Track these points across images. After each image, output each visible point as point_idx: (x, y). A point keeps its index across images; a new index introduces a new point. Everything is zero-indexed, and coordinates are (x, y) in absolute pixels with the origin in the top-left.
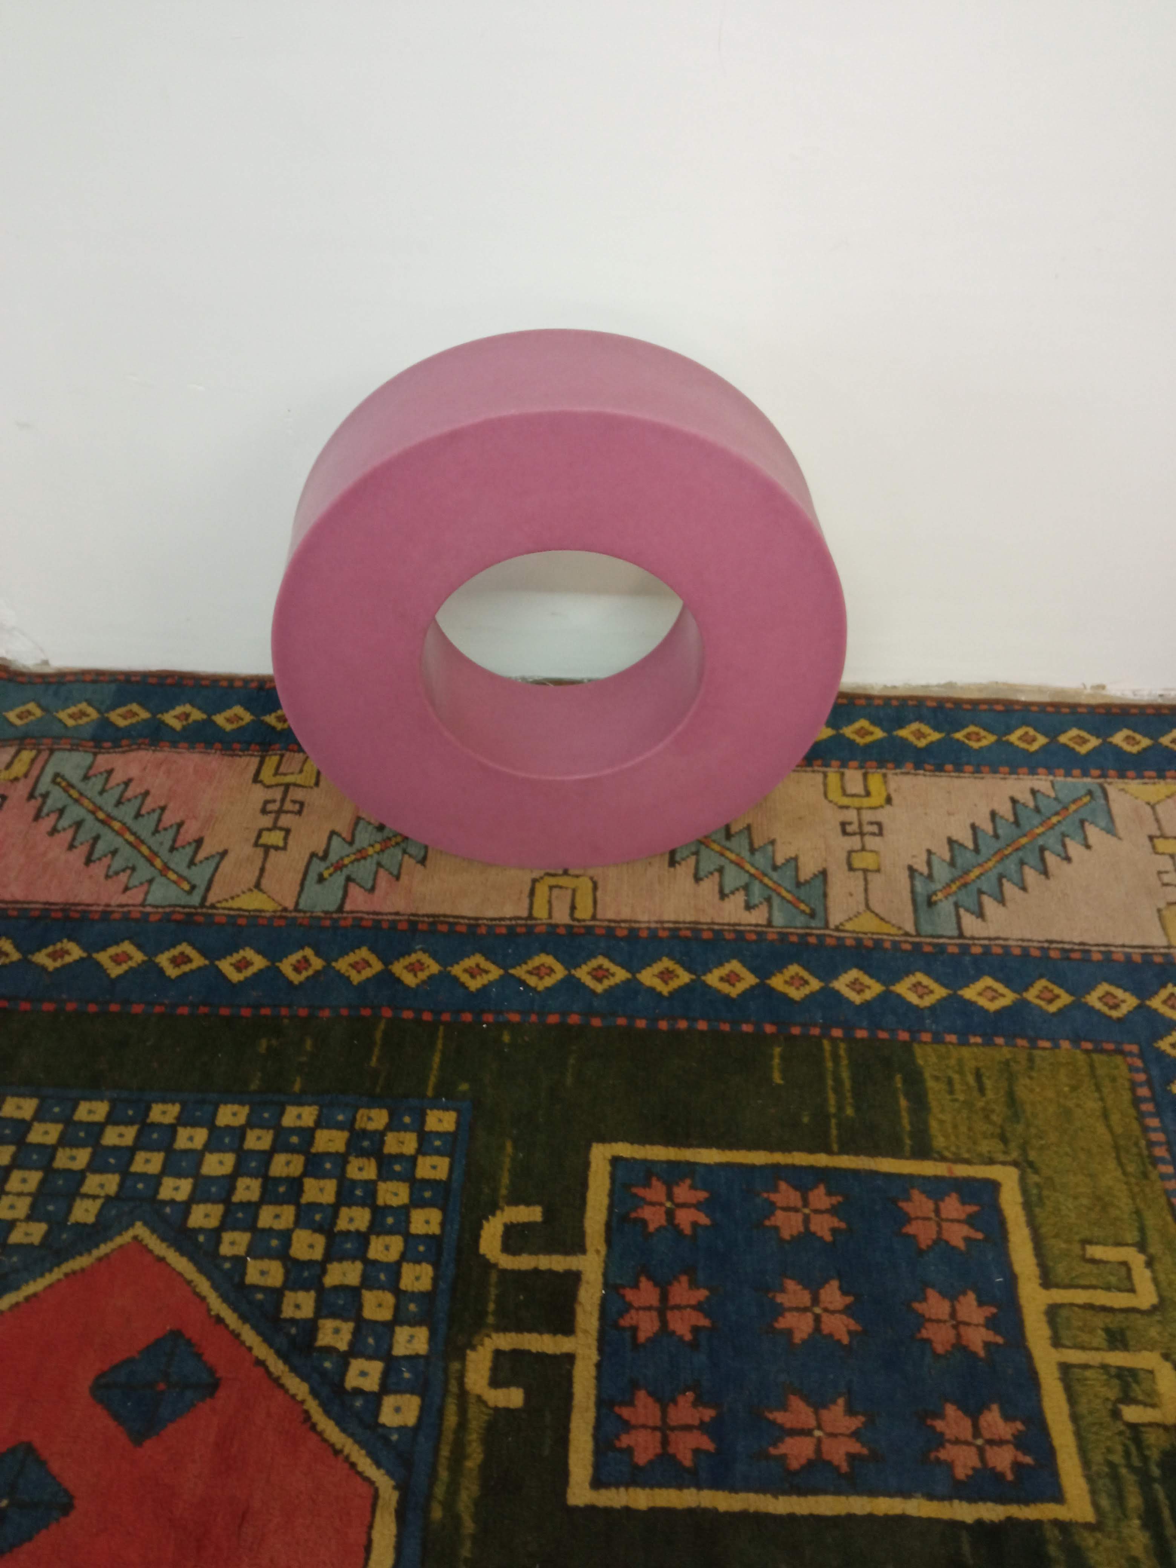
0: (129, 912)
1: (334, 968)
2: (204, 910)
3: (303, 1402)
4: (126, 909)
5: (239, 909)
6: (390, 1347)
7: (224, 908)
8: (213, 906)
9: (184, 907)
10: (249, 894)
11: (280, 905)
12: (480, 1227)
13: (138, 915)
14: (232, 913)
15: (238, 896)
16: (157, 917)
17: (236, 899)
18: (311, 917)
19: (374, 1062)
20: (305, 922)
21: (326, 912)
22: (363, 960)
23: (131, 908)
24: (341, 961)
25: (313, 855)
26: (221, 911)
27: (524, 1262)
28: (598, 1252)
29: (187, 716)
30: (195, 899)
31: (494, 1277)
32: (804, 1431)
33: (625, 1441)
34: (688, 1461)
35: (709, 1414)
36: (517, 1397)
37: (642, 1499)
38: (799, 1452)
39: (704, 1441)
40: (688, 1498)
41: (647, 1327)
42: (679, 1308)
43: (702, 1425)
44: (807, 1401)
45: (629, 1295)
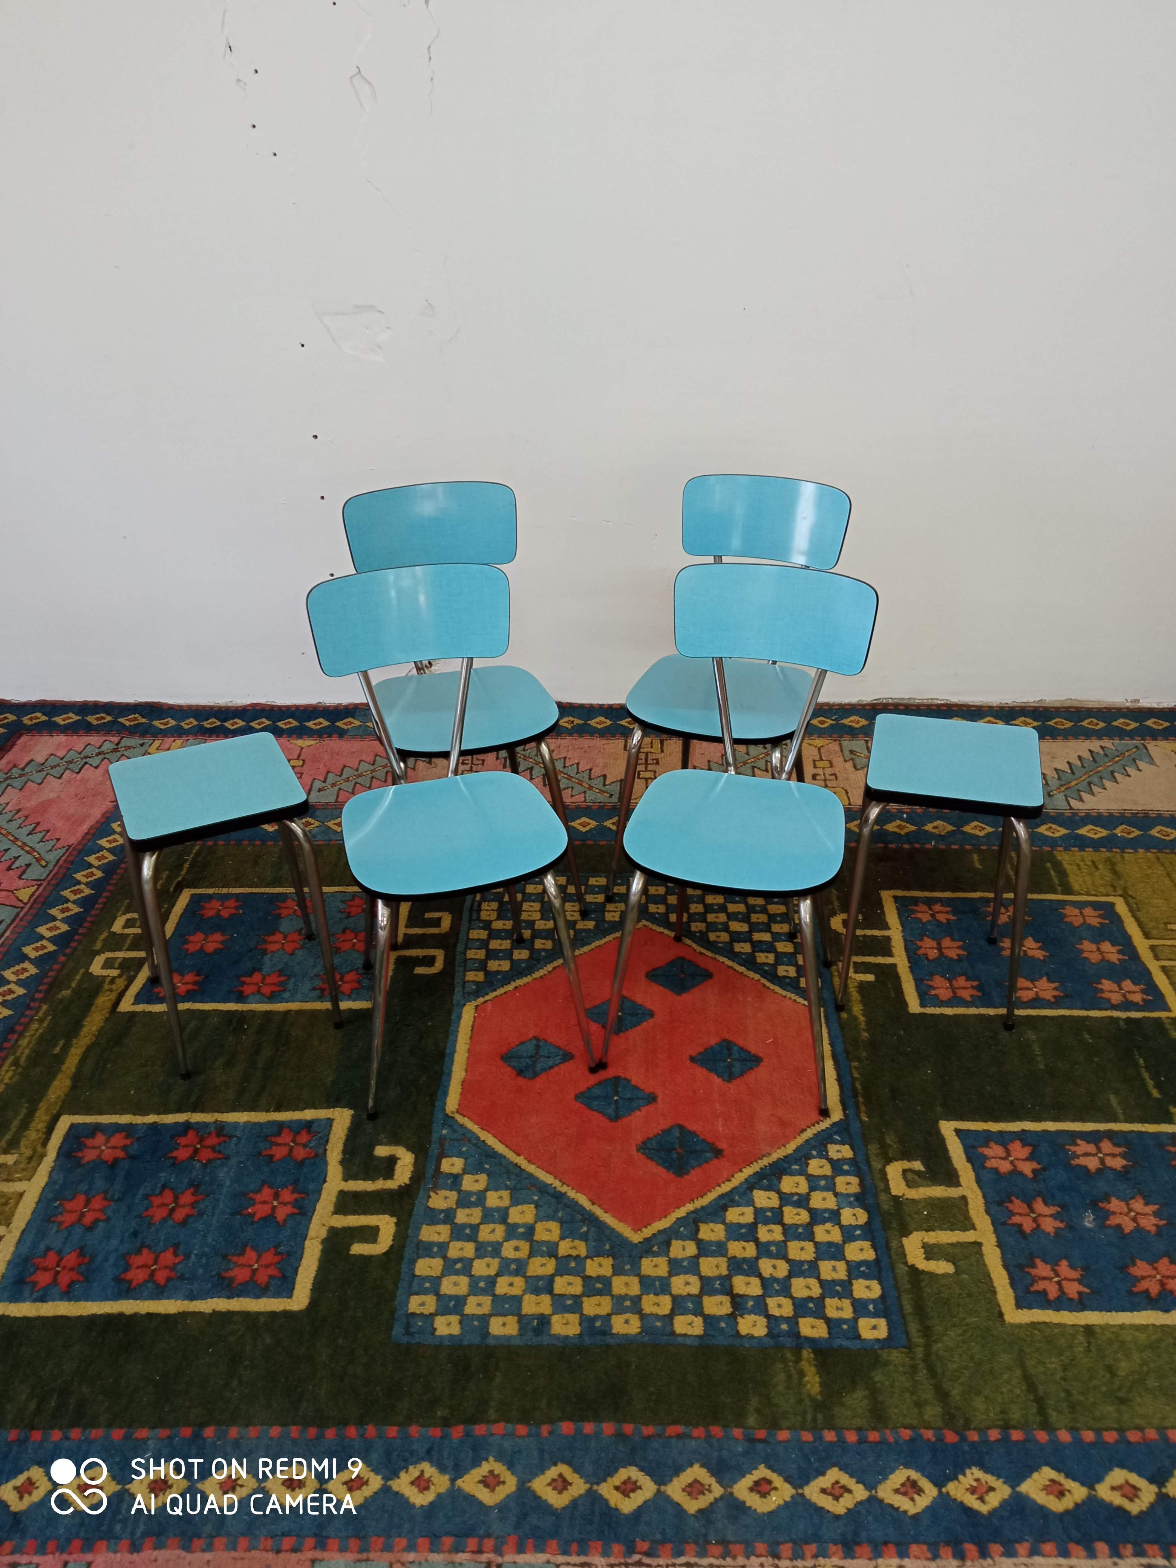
3: (759, 981)
6: (797, 962)
9: (609, 803)
16: (596, 806)
23: (580, 803)
27: (858, 932)
28: (897, 929)
31: (843, 937)
32: (1027, 989)
33: (933, 992)
34: (969, 999)
35: (975, 983)
36: (870, 978)
37: (949, 1011)
38: (1027, 995)
39: (975, 993)
40: (973, 1011)
41: (933, 954)
42: (949, 948)
43: (972, 987)
44: (1026, 978)
45: (919, 943)
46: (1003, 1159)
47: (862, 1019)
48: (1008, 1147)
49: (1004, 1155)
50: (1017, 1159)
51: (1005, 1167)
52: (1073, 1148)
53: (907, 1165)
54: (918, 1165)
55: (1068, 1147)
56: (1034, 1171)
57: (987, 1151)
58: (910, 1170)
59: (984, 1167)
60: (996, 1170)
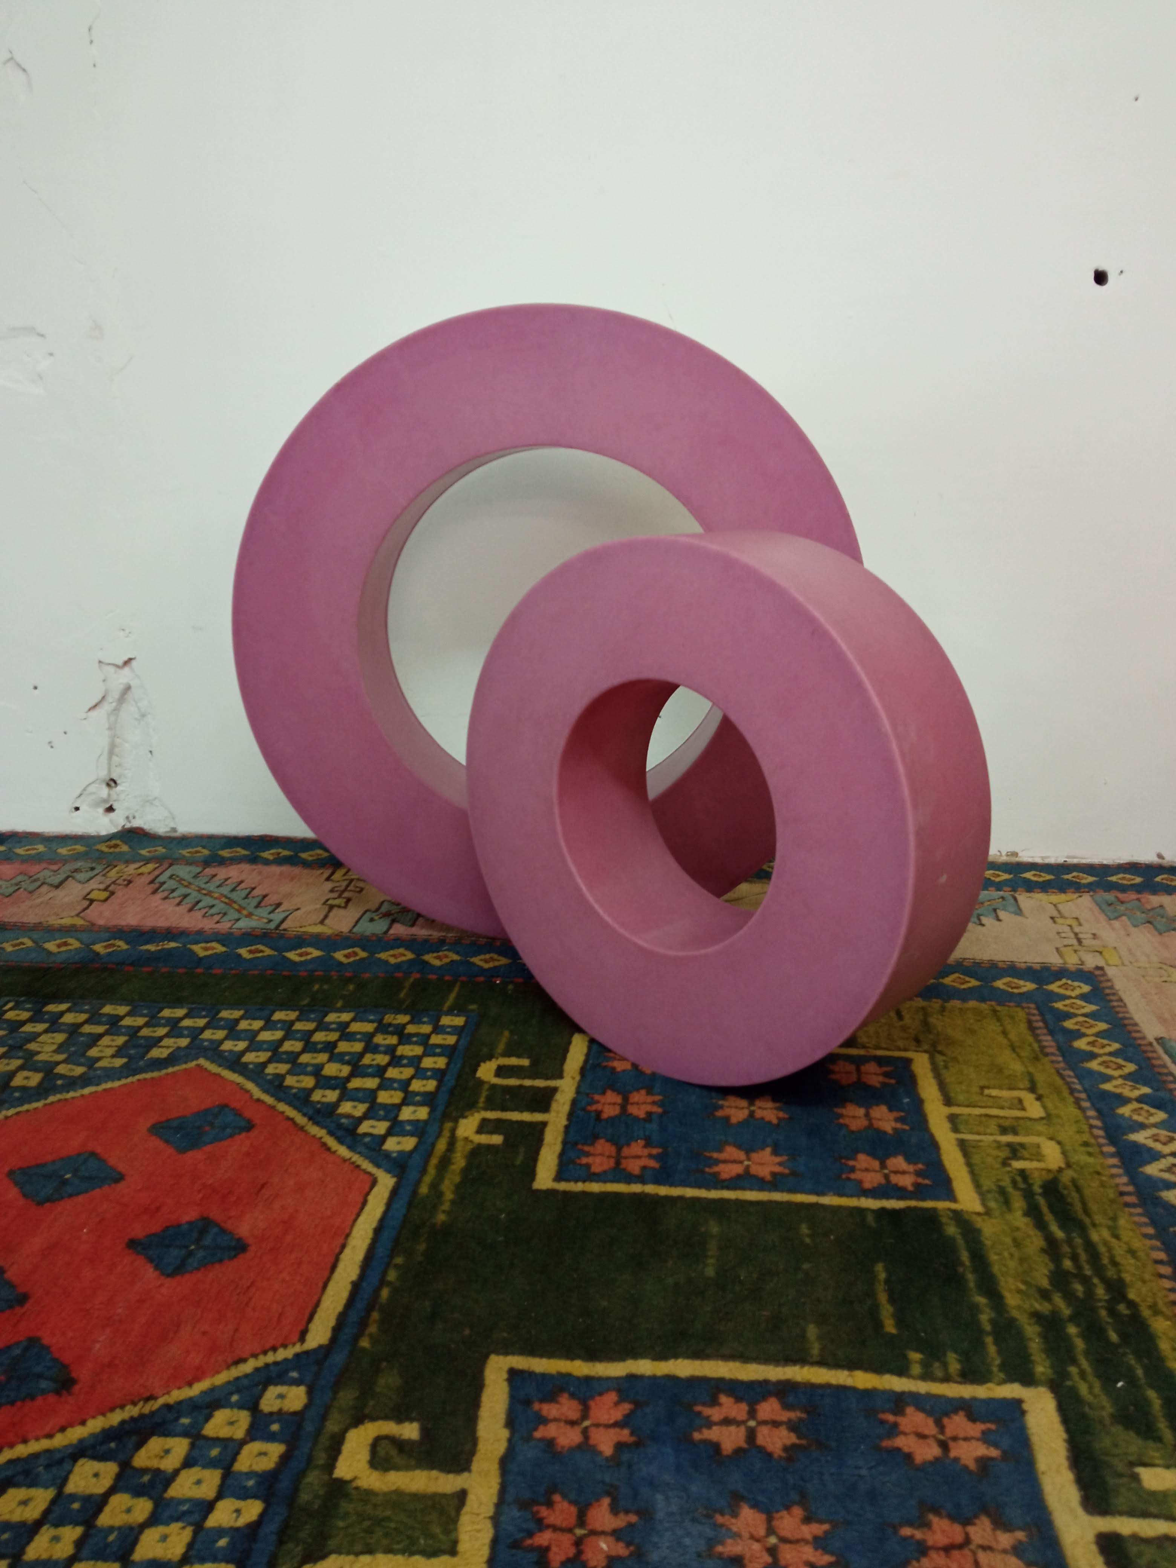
0: (220, 931)
1: (376, 956)
2: (278, 931)
3: (321, 1138)
4: (217, 930)
5: (305, 932)
6: (397, 1116)
7: (294, 931)
8: (285, 930)
9: (262, 929)
10: (314, 926)
11: (337, 931)
12: (479, 1065)
13: (227, 933)
14: (299, 933)
15: (305, 926)
16: (241, 933)
17: (303, 928)
18: (361, 936)
19: (402, 995)
20: (356, 938)
21: (373, 934)
22: (400, 954)
24: (382, 954)
25: (368, 910)
26: (291, 932)
27: (513, 1082)
28: (573, 1078)
29: (279, 853)
30: (272, 926)
31: (486, 1087)
32: (735, 1162)
33: (584, 1160)
34: (636, 1171)
35: (655, 1151)
36: (497, 1139)
37: (595, 1187)
38: (728, 1171)
39: (653, 1164)
40: (636, 1188)
41: (610, 1111)
42: (638, 1104)
43: (650, 1156)
44: (739, 1147)
45: (597, 1097)
46: (572, 1423)
47: (449, 1195)
48: (592, 1404)
49: (574, 1415)
50: (597, 1425)
51: (568, 1438)
52: (707, 1411)
53: (389, 1428)
54: (410, 1431)
55: (698, 1408)
56: (620, 1446)
57: (550, 1410)
58: (392, 1440)
59: (529, 1438)
60: (550, 1443)
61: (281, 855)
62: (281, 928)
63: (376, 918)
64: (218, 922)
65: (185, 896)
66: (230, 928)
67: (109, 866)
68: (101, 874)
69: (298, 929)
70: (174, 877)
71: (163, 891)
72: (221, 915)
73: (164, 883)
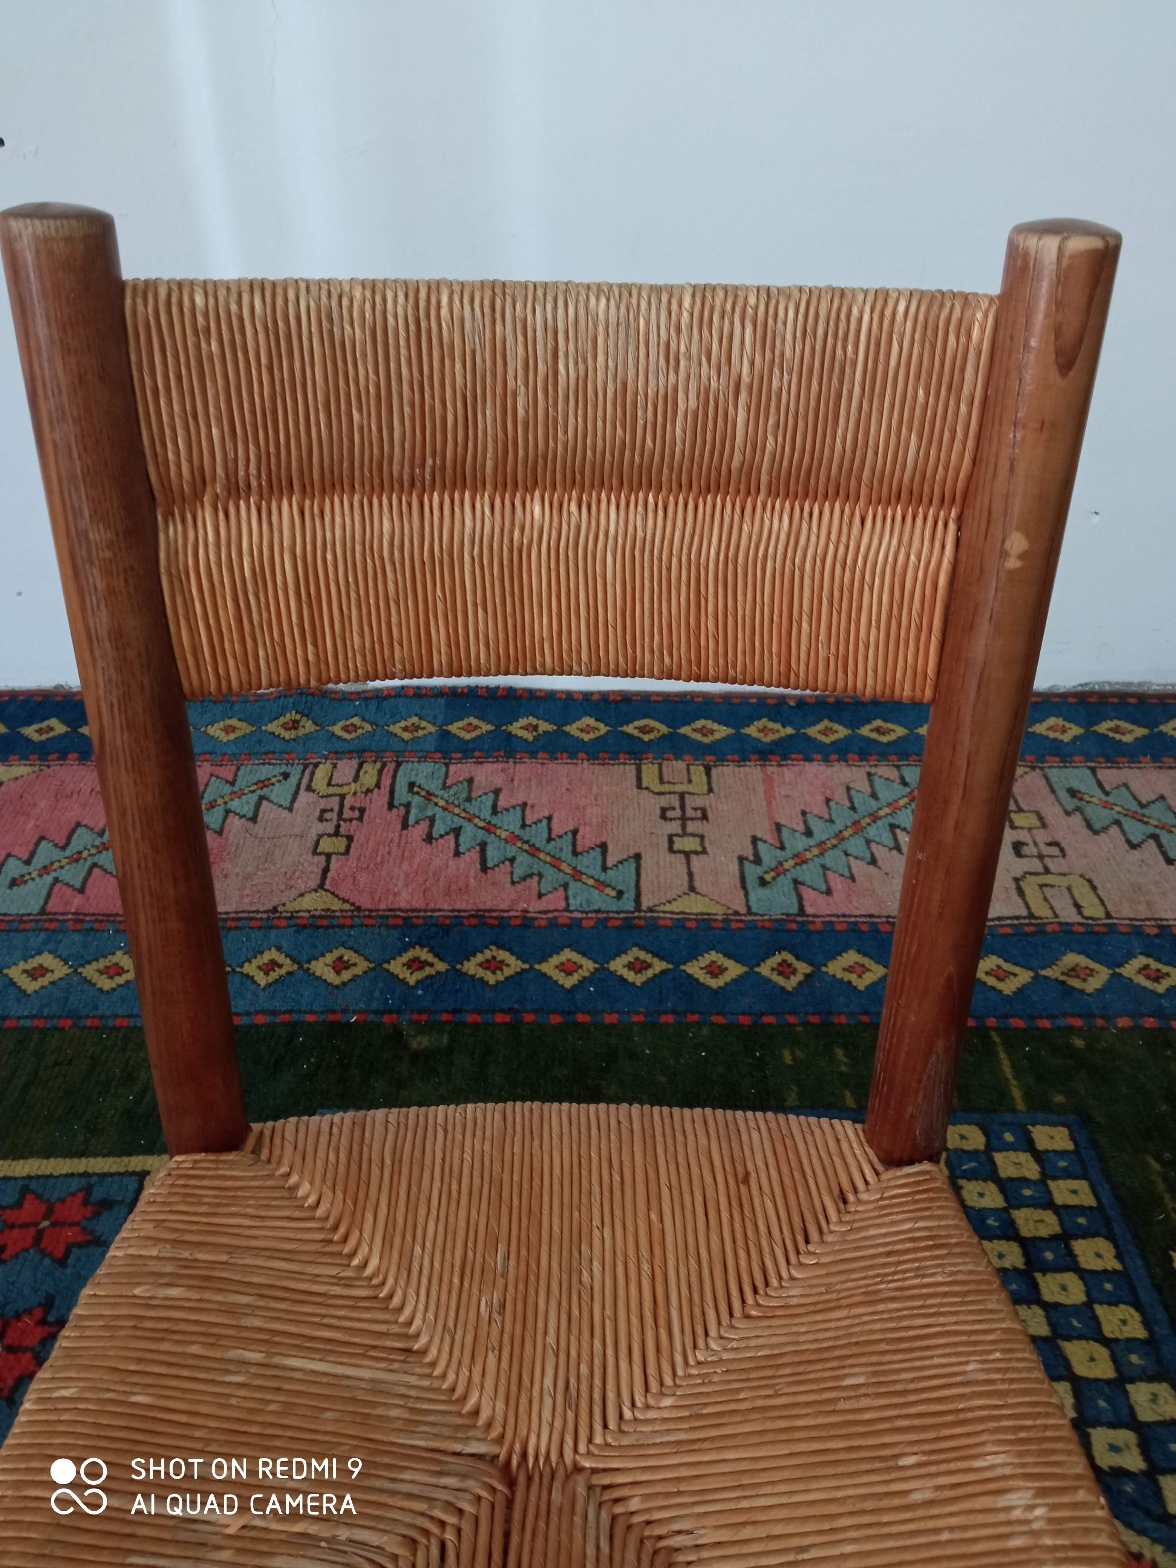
0: (555, 918)
1: (827, 973)
2: (642, 914)
4: (550, 915)
5: (682, 913)
7: (665, 912)
8: (650, 910)
9: (618, 912)
10: (686, 897)
11: (729, 908)
13: (568, 921)
14: (675, 916)
15: (675, 900)
16: (591, 923)
17: (674, 903)
18: (770, 920)
20: (767, 925)
21: (788, 915)
22: (857, 963)
23: (556, 914)
24: (830, 964)
25: (741, 859)
26: (662, 915)
29: (536, 728)
30: (627, 903)
61: (540, 731)
62: (644, 907)
63: (768, 877)
64: (540, 896)
65: (457, 832)
66: (567, 909)
67: (306, 767)
68: (303, 786)
69: (668, 908)
70: (416, 789)
71: (417, 822)
72: (536, 878)
73: (408, 806)
